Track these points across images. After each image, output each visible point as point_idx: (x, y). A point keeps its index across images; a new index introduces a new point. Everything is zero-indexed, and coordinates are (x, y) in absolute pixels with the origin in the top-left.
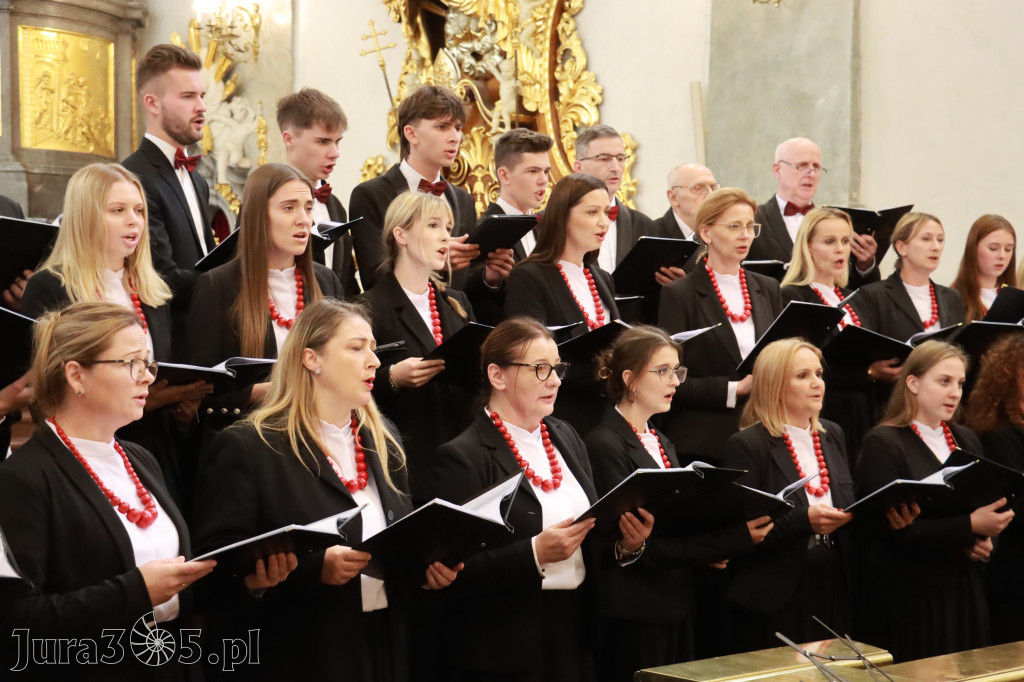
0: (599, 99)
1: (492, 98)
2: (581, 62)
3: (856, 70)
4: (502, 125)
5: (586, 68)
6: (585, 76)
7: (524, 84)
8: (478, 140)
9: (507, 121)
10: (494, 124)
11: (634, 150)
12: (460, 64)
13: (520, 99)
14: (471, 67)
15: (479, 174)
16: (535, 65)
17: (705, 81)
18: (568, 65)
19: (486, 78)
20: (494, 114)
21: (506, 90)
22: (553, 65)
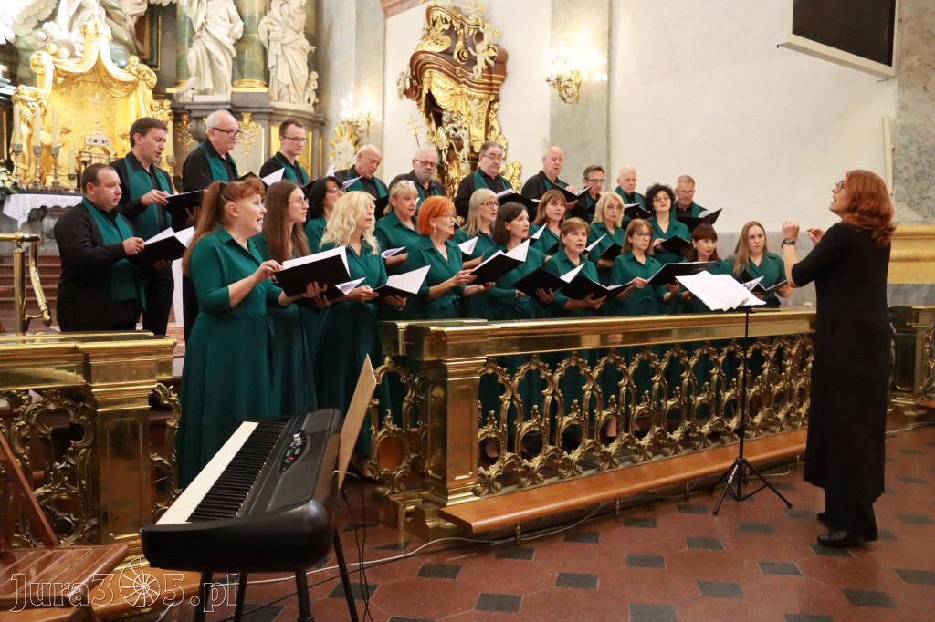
0: (505, 147)
1: (460, 148)
2: (498, 131)
3: (608, 132)
4: (464, 159)
5: (500, 134)
6: (500, 137)
7: (473, 141)
8: (456, 166)
9: (466, 157)
10: (461, 158)
11: (520, 168)
12: (448, 134)
13: (472, 148)
14: (453, 135)
15: (456, 181)
16: (478, 133)
17: (548, 138)
18: (493, 133)
19: (459, 139)
20: (461, 154)
21: (466, 144)
22: (486, 132)
